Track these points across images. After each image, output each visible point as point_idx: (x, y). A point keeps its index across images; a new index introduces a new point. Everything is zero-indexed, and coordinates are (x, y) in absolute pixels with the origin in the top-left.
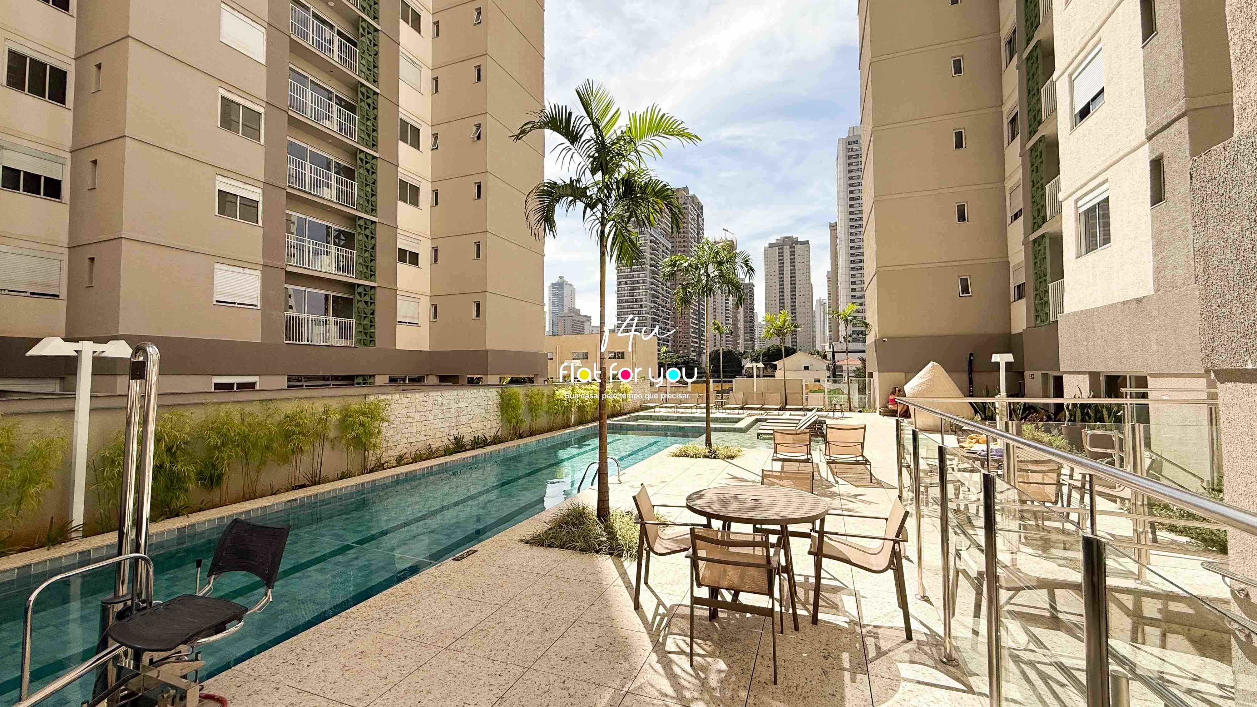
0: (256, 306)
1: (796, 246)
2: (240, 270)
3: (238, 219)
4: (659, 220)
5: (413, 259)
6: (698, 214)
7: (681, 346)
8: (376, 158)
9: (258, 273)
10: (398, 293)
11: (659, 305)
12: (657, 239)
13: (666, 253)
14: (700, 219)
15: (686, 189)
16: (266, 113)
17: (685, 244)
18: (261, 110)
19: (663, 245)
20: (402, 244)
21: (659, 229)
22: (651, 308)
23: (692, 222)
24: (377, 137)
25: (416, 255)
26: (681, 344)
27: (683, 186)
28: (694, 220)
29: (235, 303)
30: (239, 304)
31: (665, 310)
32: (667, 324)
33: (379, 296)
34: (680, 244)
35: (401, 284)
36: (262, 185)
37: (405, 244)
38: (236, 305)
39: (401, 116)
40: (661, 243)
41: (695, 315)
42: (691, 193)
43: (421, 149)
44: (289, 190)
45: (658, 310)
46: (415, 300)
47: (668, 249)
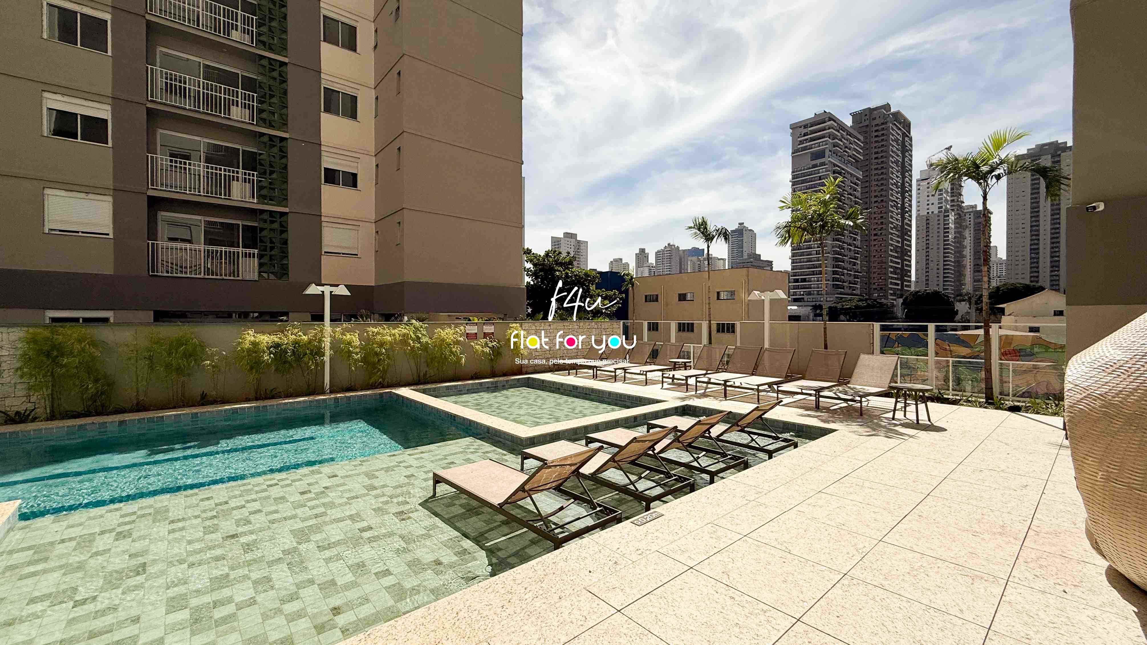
0: (108, 234)
1: (1062, 154)
2: (83, 195)
3: (79, 140)
4: (846, 147)
5: (352, 180)
6: (904, 134)
7: (875, 289)
8: (285, 64)
9: (110, 199)
10: (323, 219)
11: (844, 242)
12: (843, 169)
13: (855, 184)
14: (906, 139)
15: (887, 107)
16: (112, 20)
17: (884, 171)
18: (107, 17)
19: (851, 174)
20: (328, 162)
21: (846, 158)
22: (833, 247)
23: (894, 144)
24: (286, 40)
25: (355, 176)
26: (874, 287)
27: (883, 103)
28: (897, 140)
29: (78, 232)
30: (83, 232)
31: (852, 248)
32: (855, 264)
33: (293, 224)
34: (876, 172)
35: (326, 209)
36: (110, 101)
37: (332, 163)
38: (80, 234)
39: (323, 12)
40: (848, 172)
41: (896, 252)
42: (893, 110)
43: (358, 50)
44: (149, 105)
45: (843, 249)
46: (354, 227)
47: (858, 179)
